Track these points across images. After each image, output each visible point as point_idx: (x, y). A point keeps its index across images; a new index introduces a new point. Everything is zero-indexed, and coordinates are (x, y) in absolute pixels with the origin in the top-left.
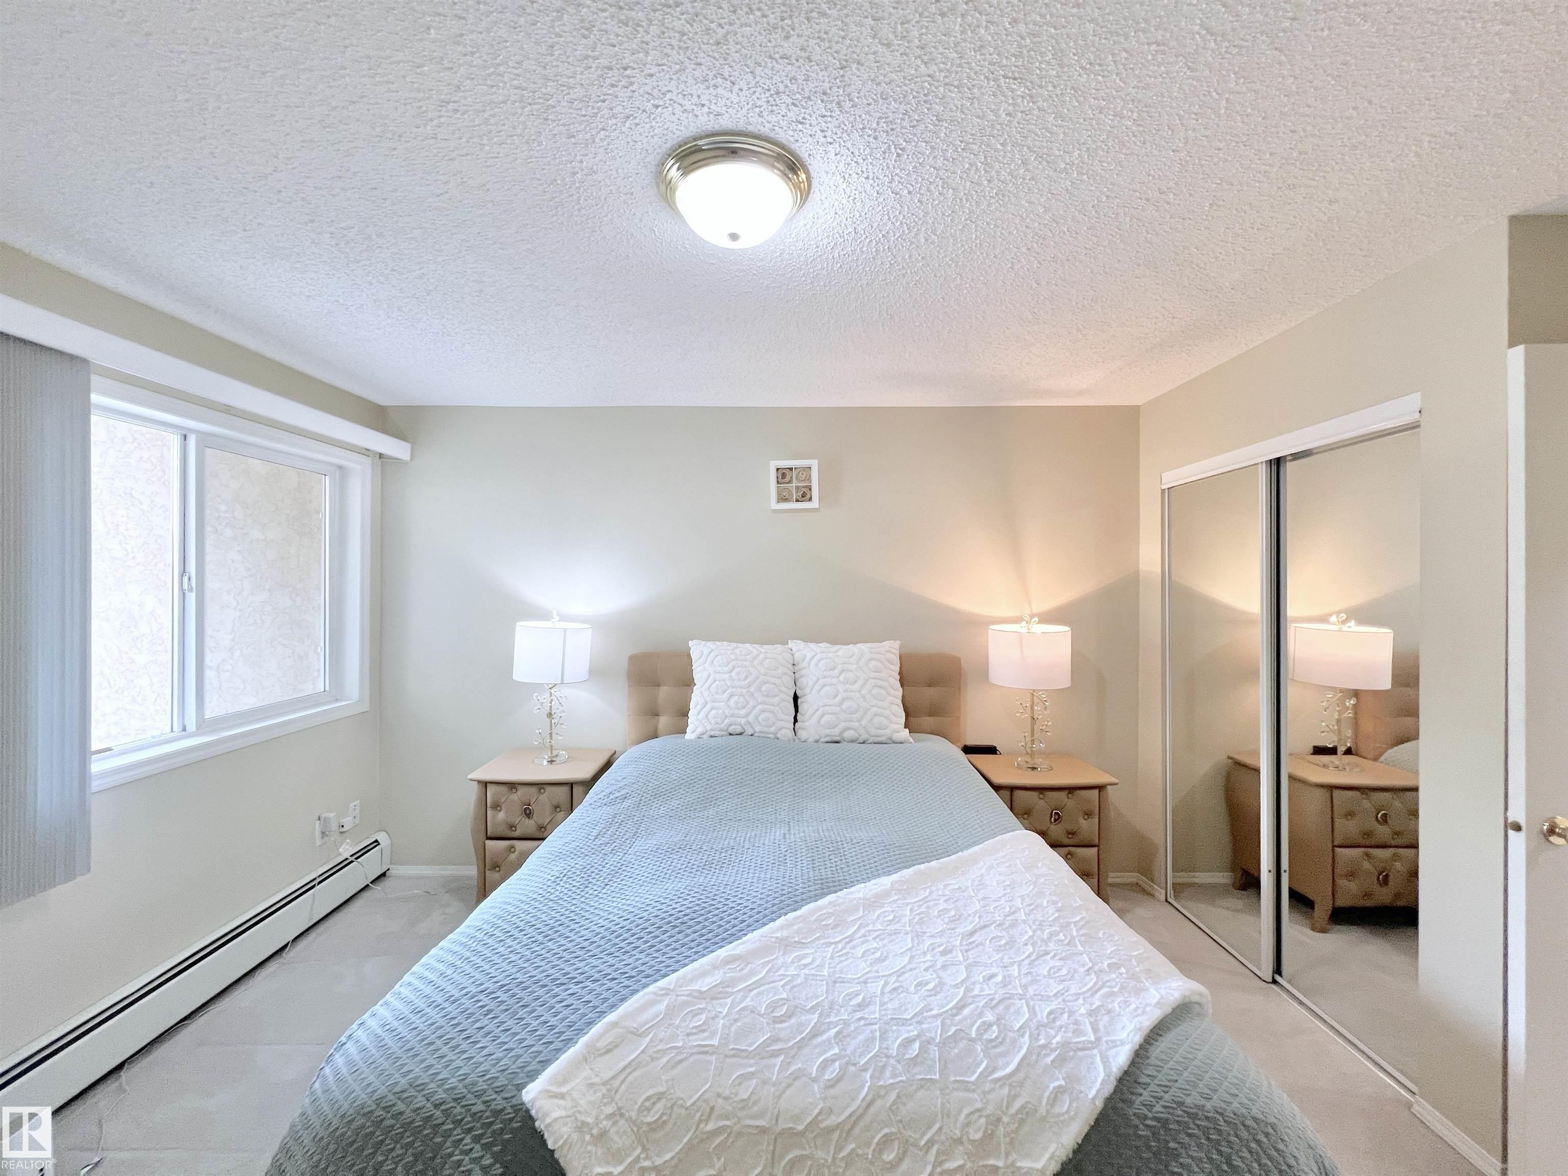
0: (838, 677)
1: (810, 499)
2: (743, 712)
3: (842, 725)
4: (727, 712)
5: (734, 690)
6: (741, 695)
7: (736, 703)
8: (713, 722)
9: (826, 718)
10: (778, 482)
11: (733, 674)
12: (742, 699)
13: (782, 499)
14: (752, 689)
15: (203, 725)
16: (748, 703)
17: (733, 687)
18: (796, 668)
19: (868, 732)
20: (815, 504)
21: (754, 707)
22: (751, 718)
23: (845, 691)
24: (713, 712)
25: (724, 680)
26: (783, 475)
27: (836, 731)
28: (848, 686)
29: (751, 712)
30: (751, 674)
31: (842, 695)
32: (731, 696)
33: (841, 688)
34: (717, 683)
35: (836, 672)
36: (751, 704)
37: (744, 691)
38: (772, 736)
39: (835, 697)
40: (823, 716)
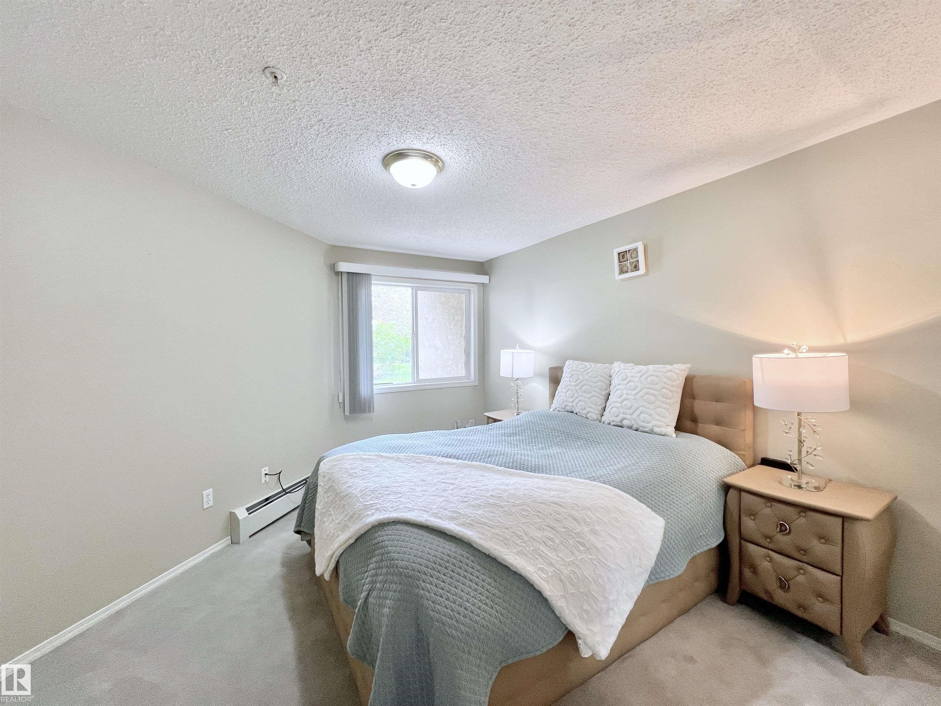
1: (639, 269)
2: (571, 400)
3: (621, 416)
4: (565, 399)
7: (569, 394)
8: (559, 403)
10: (620, 262)
11: (571, 378)
12: (572, 393)
13: (622, 272)
14: (577, 388)
15: (418, 380)
16: (574, 395)
17: (569, 385)
19: (637, 424)
20: (641, 271)
22: (574, 404)
24: (560, 398)
26: (622, 256)
27: (618, 419)
28: (629, 392)
29: (575, 400)
30: (579, 379)
31: (624, 396)
32: (568, 390)
35: (626, 382)
36: (576, 395)
37: (574, 388)
38: (584, 416)
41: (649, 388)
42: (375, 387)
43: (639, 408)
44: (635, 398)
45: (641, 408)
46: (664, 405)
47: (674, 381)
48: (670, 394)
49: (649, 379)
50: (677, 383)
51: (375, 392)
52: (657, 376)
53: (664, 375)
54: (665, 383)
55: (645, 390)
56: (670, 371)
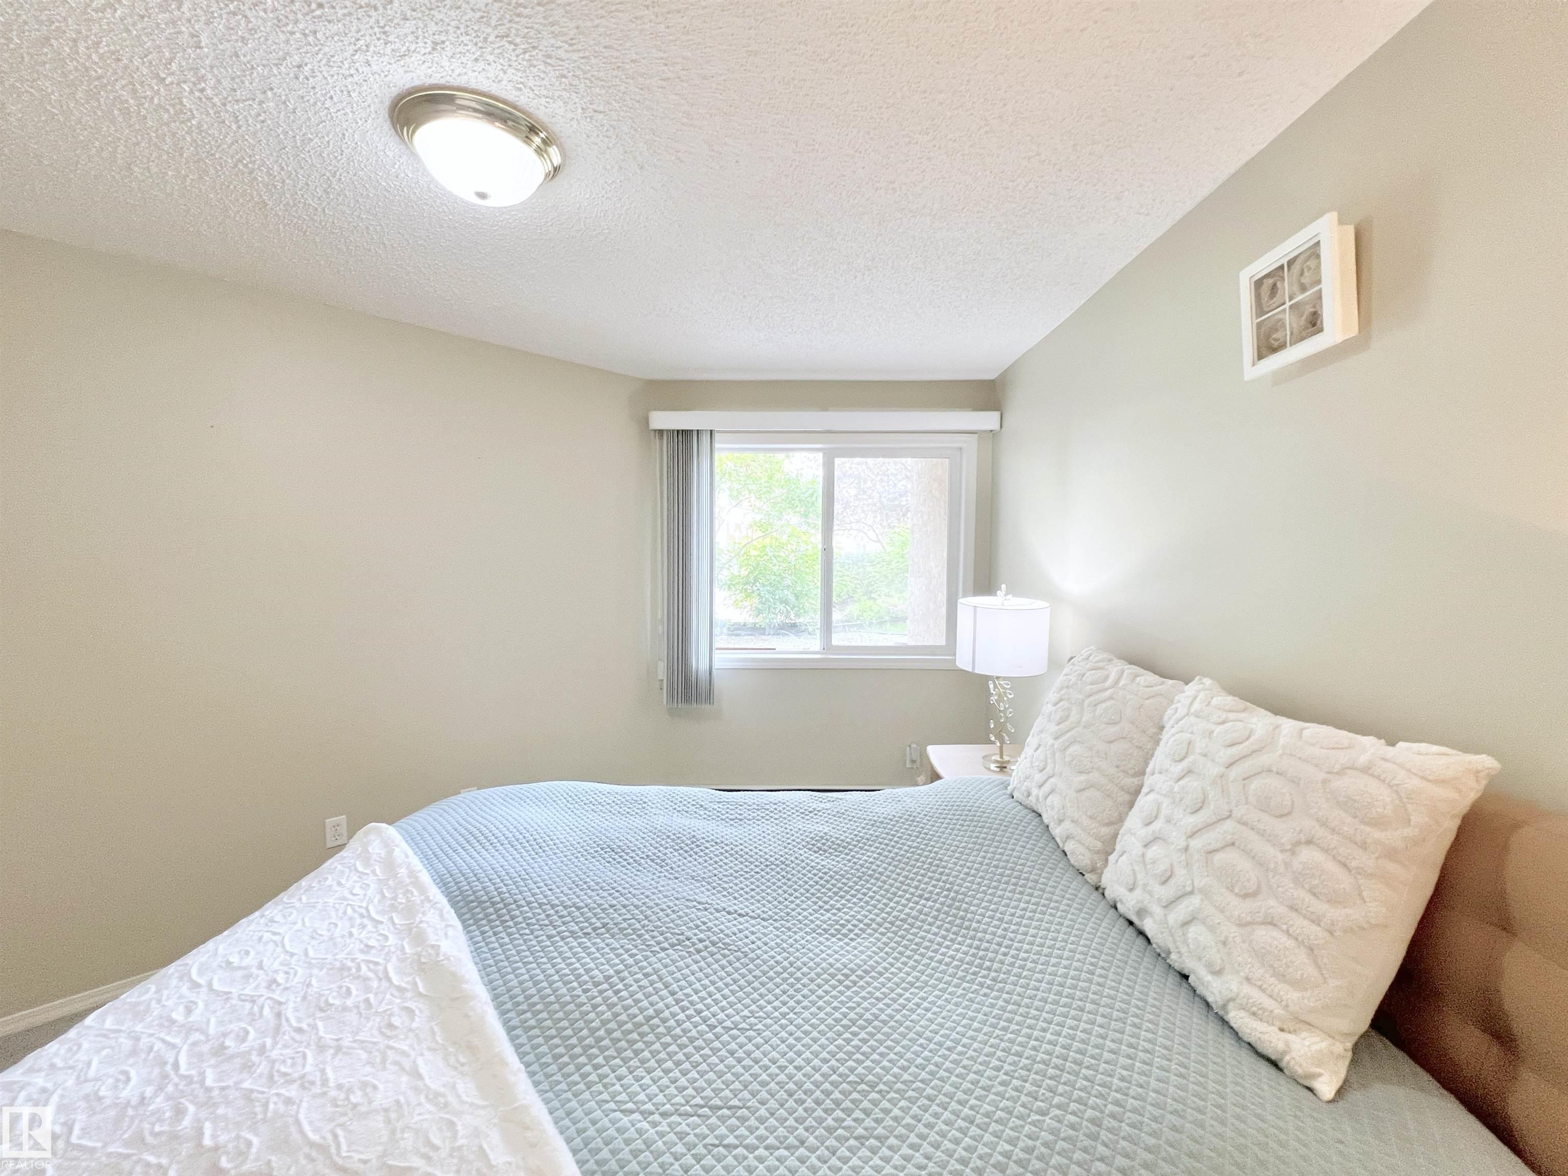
1: (1322, 326)
10: (1261, 312)
13: (1268, 347)
20: (1329, 335)
41: (1245, 824)
42: (717, 655)
43: (1191, 893)
44: (1186, 849)
45: (1195, 901)
46: (1300, 924)
47: (1379, 823)
48: (1345, 882)
49: (1254, 785)
50: (1394, 836)
51: (716, 665)
52: (1295, 781)
53: (1325, 782)
54: (1323, 823)
55: (1229, 825)
56: (1366, 770)
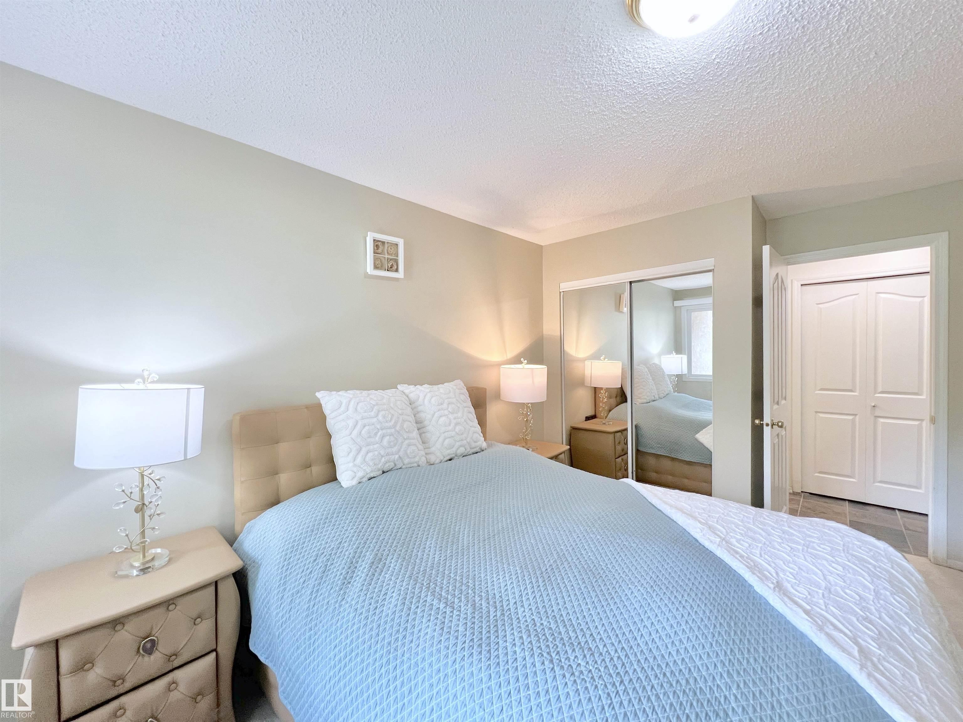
0: (448, 408)
1: (397, 270)
4: (382, 453)
5: (384, 431)
6: (391, 435)
7: (389, 442)
8: (371, 463)
9: (447, 441)
11: (380, 417)
12: (392, 438)
13: (376, 266)
17: (382, 429)
18: (413, 406)
20: (400, 275)
21: (402, 442)
22: (401, 453)
23: (455, 419)
24: (370, 455)
25: (373, 424)
27: (452, 451)
28: (455, 415)
29: (401, 447)
32: (383, 436)
33: (451, 416)
34: (367, 428)
35: (445, 406)
37: (393, 430)
39: (450, 425)
40: (445, 439)
